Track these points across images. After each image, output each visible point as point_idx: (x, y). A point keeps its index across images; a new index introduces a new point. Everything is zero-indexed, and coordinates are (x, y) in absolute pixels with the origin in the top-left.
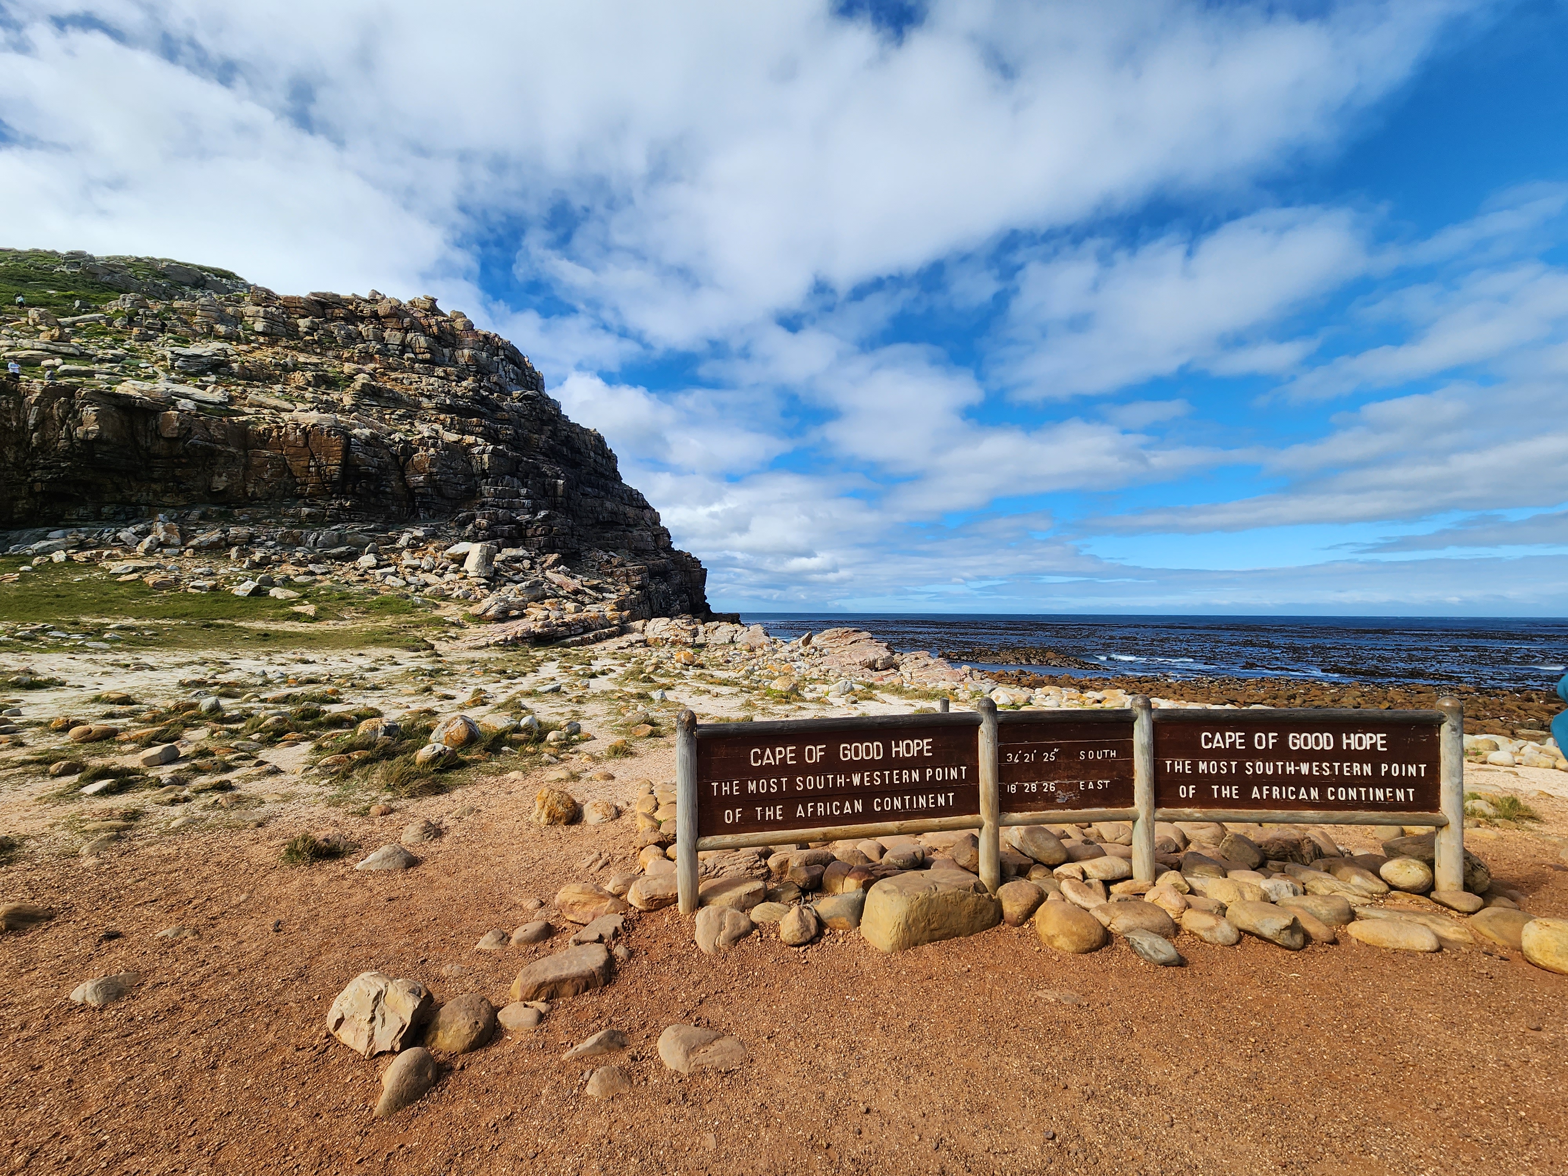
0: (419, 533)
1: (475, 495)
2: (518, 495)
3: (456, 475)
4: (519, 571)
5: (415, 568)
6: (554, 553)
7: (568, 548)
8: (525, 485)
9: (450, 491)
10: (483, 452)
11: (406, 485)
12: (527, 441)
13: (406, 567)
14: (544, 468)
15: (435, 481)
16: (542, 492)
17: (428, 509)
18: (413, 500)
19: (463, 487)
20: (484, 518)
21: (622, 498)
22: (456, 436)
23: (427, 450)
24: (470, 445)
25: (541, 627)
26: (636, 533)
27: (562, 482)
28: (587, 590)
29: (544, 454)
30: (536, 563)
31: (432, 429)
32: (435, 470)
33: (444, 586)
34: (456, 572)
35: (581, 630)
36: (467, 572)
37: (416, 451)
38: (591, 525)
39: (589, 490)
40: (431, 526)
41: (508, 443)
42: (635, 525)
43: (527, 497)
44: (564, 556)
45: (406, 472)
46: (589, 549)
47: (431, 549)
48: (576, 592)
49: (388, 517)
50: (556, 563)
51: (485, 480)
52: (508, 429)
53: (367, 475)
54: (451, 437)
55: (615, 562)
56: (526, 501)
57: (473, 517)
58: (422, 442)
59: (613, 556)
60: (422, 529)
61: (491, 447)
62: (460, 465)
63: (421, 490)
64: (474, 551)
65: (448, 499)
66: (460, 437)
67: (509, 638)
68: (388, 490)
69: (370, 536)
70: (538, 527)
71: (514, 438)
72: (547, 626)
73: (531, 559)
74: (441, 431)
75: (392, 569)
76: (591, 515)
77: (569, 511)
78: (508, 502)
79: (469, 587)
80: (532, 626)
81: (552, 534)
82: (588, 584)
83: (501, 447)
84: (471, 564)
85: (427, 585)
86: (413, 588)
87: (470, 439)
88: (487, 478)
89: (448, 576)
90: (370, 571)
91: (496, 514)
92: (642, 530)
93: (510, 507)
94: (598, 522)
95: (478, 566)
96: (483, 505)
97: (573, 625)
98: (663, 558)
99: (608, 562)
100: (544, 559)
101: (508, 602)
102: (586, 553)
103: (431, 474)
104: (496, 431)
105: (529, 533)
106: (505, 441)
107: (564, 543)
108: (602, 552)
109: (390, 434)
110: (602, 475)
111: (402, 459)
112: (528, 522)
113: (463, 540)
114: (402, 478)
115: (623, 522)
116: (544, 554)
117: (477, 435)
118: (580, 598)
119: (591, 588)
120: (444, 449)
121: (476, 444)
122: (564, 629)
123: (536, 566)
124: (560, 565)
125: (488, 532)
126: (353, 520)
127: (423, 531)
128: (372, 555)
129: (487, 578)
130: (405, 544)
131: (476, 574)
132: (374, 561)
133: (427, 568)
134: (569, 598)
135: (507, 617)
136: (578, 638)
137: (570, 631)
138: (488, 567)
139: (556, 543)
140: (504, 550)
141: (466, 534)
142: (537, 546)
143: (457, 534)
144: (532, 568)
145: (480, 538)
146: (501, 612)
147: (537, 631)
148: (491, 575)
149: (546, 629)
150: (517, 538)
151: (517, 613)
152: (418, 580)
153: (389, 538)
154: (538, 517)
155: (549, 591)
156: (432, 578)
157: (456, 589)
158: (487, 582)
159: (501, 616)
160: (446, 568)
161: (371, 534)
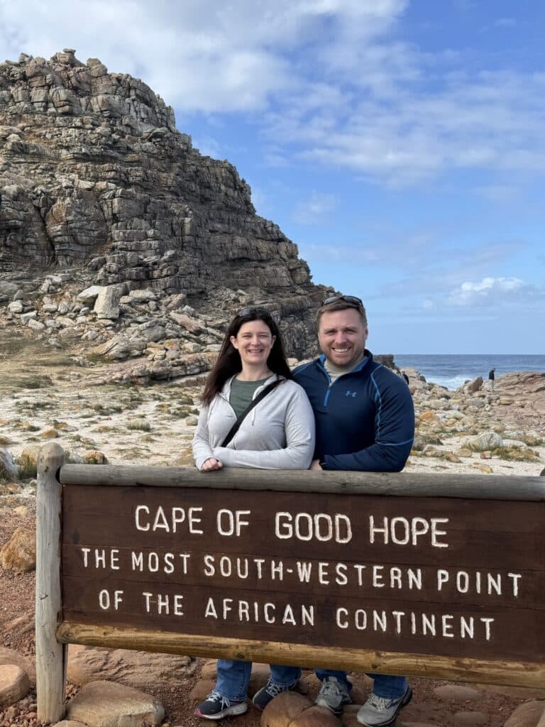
0: (58, 279)
1: (106, 240)
2: (146, 237)
3: (88, 221)
4: (144, 313)
5: (53, 312)
6: (179, 293)
7: (194, 287)
8: (153, 226)
9: (83, 238)
10: (114, 196)
11: (47, 235)
12: (157, 180)
13: (45, 312)
14: (173, 207)
15: (71, 229)
16: (169, 232)
17: (66, 256)
18: (53, 247)
19: (96, 233)
20: (114, 262)
21: (255, 232)
22: (89, 183)
23: (64, 200)
24: (102, 191)
25: (157, 366)
26: (269, 269)
27: (189, 219)
28: (210, 330)
29: (172, 192)
30: (161, 304)
31: (69, 179)
32: (70, 218)
33: (75, 328)
34: (86, 314)
35: (197, 370)
36: (95, 314)
37: (54, 201)
38: (221, 263)
39: (219, 226)
40: (68, 272)
41: (138, 185)
42: (269, 260)
43: (155, 238)
44: (189, 295)
45: (47, 223)
46: (216, 288)
47: (67, 294)
48: (199, 332)
49: (33, 266)
50: (182, 303)
51: (115, 225)
52: (137, 170)
53: (16, 228)
54: (86, 184)
55: (243, 300)
56: (153, 243)
57: (105, 261)
58: (61, 193)
59: (241, 295)
60: (60, 275)
61: (121, 190)
62: (91, 211)
63: (59, 239)
64: (102, 293)
65: (83, 245)
66: (93, 183)
67: (125, 377)
68: (32, 240)
69: (18, 284)
70: (164, 267)
71: (143, 180)
72: (162, 365)
73: (157, 300)
74: (77, 180)
75: (33, 314)
76: (220, 253)
77: (196, 249)
78: (137, 245)
79: (97, 329)
80: (148, 365)
81: (178, 274)
82: (212, 324)
83: (130, 190)
84: (98, 308)
85: (62, 327)
86: (49, 330)
87: (102, 185)
88: (117, 221)
89: (81, 319)
90: (17, 315)
91: (124, 257)
92: (276, 265)
93: (138, 250)
94: (228, 260)
95: (104, 307)
96: (113, 249)
97: (189, 365)
98: (300, 294)
99: (236, 301)
100: (168, 300)
101: (128, 342)
102: (213, 292)
103: (67, 222)
104: (127, 174)
105: (156, 273)
106: (135, 184)
107: (190, 282)
108: (229, 291)
109: (34, 188)
110: (234, 209)
111: (43, 210)
112: (155, 263)
113: (95, 284)
114: (44, 228)
115: (254, 258)
116: (170, 295)
117: (109, 180)
118: (202, 337)
119: (213, 328)
120: (79, 198)
121: (107, 189)
122: (179, 368)
123: (160, 307)
124: (185, 305)
125: (117, 276)
126: (5, 271)
127: (61, 277)
128: (19, 301)
129: (113, 319)
130: (46, 290)
131: (103, 316)
132: (21, 306)
133: (62, 311)
134: (191, 338)
135: (128, 356)
136: (193, 378)
137: (186, 371)
138: (114, 309)
139: (181, 283)
140: (132, 293)
141: (98, 279)
142: (163, 287)
143: (90, 279)
144: (158, 309)
145: (110, 281)
146: (122, 352)
147: (151, 371)
148: (117, 316)
149: (160, 369)
150: (144, 280)
151: (137, 353)
152: (55, 323)
153: (33, 285)
154: (165, 257)
155: (170, 331)
156: (66, 321)
157: (86, 331)
158: (113, 323)
159: (121, 356)
160: (78, 311)
161: (19, 282)
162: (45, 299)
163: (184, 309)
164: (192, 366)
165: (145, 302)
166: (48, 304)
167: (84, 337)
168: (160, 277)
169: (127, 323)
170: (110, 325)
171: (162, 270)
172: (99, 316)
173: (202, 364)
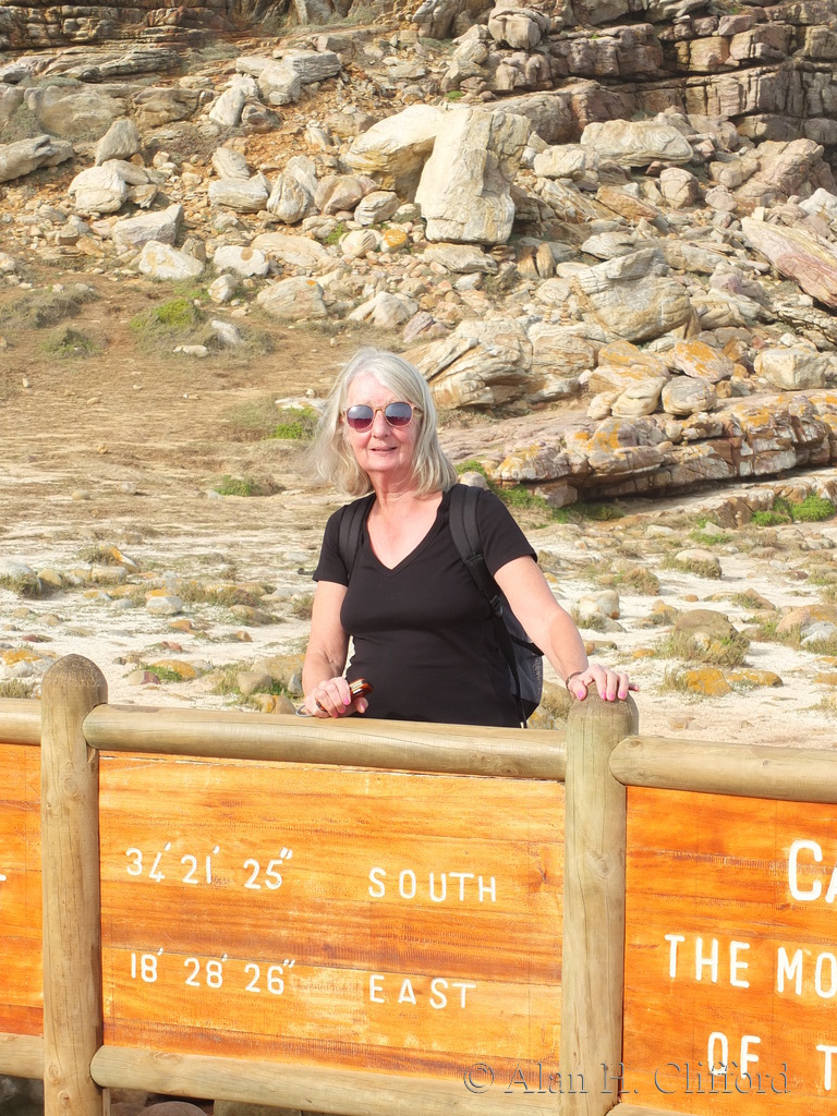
0: (281, 73)
5: (248, 213)
13: (216, 209)
25: (612, 440)
30: (713, 181)
33: (327, 280)
34: (379, 222)
40: (330, 43)
50: (801, 180)
60: (293, 56)
72: (626, 438)
73: (699, 167)
79: (416, 283)
80: (570, 437)
84: (432, 195)
85: (274, 273)
95: (452, 195)
97: (748, 439)
100: (747, 163)
105: (704, 52)
113: (437, 92)
122: (704, 449)
124: (814, 189)
125: (535, 60)
126: (66, 40)
127: (296, 63)
128: (115, 163)
129: (487, 247)
130: (228, 119)
131: (450, 231)
132: (118, 187)
133: (283, 208)
134: (808, 325)
135: (514, 399)
136: (761, 493)
137: (734, 463)
138: (490, 201)
139: (813, 95)
140: (591, 131)
141: (453, 73)
142: (730, 109)
143: (420, 72)
144: (697, 199)
145: (503, 83)
146: (489, 383)
147: (577, 461)
148: (504, 232)
149: (618, 452)
150: (652, 78)
151: (553, 386)
152: (246, 257)
153: (178, 98)
155: (725, 296)
156: (297, 247)
157: (368, 291)
158: (485, 260)
159: (487, 397)
160: (348, 208)
161: (122, 85)
162: (223, 159)
163: (807, 205)
164: (763, 445)
165: (643, 170)
166: (230, 179)
167: (357, 315)
168: (717, 67)
169: (543, 260)
170: (470, 270)
171: (728, 38)
172: (433, 231)
173: (809, 434)
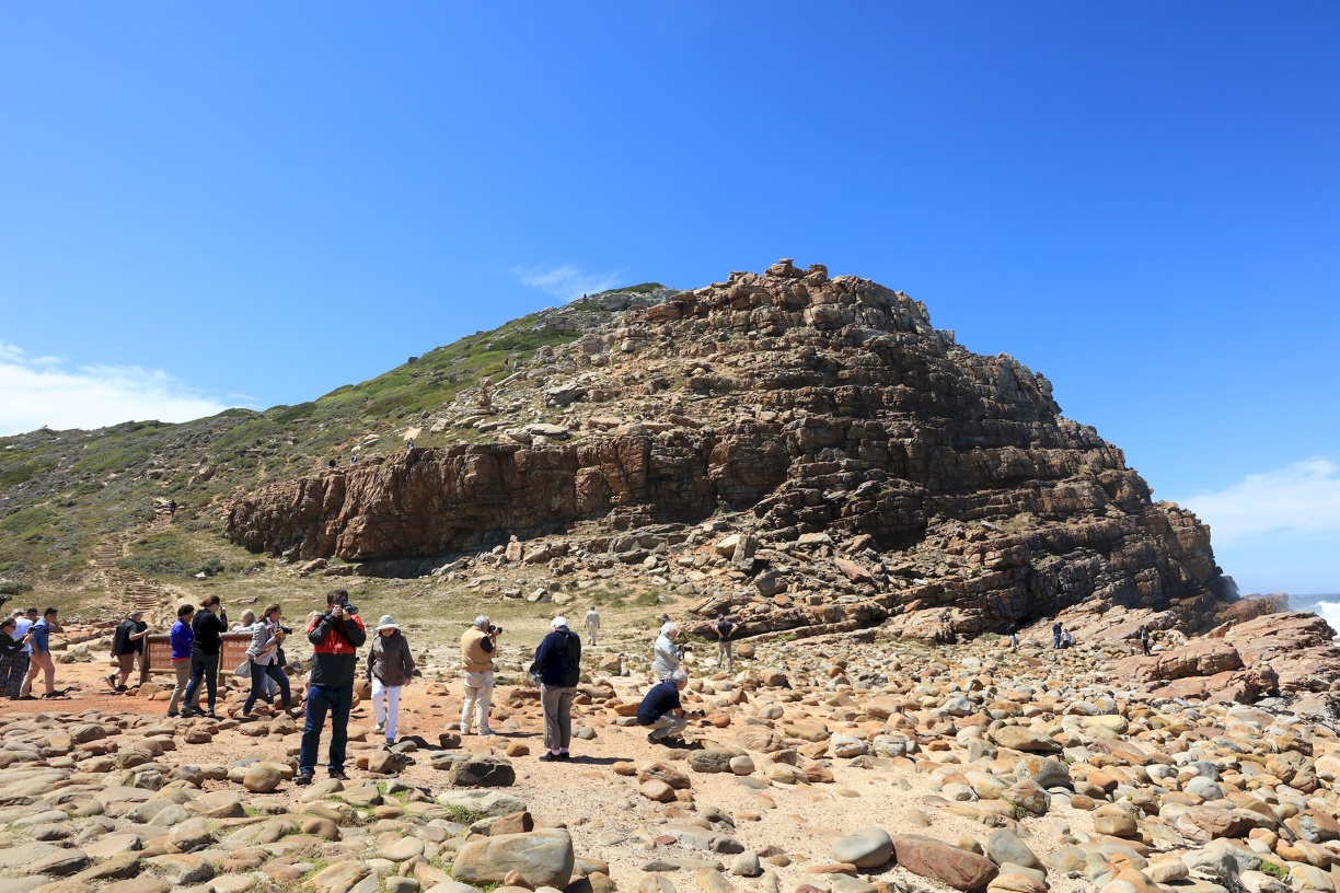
0: (709, 527)
2: (838, 467)
3: (760, 458)
5: (687, 566)
6: (866, 533)
9: (752, 478)
11: (706, 479)
12: (875, 397)
14: (894, 428)
15: (737, 469)
19: (771, 470)
22: (775, 413)
23: (730, 438)
24: (785, 422)
27: (914, 439)
29: (896, 408)
30: (836, 548)
31: (750, 412)
32: (733, 458)
34: (719, 567)
36: (729, 566)
37: (720, 440)
42: (1063, 476)
45: (709, 466)
47: (712, 544)
49: (686, 515)
54: (767, 417)
55: (969, 534)
56: (845, 474)
58: (731, 430)
60: (714, 522)
63: (722, 482)
66: (779, 413)
70: (854, 503)
73: (833, 544)
74: (759, 412)
75: (664, 569)
78: (821, 479)
85: (684, 582)
86: (669, 587)
87: (788, 413)
88: (802, 454)
89: (712, 572)
90: (646, 572)
91: (800, 496)
93: (822, 486)
95: (736, 558)
96: (789, 487)
100: (850, 542)
102: (935, 527)
103: (731, 463)
104: (831, 395)
105: (840, 512)
109: (699, 428)
111: (704, 453)
112: (842, 500)
114: (706, 471)
115: (1037, 473)
116: (854, 536)
117: (801, 406)
121: (793, 418)
123: (834, 552)
124: (866, 549)
129: (745, 571)
131: (735, 568)
133: (697, 564)
138: (746, 560)
140: (801, 537)
144: (830, 554)
152: (680, 578)
154: (858, 491)
160: (712, 564)
162: (686, 552)
163: (864, 553)
165: (815, 547)
166: (686, 557)
170: (738, 578)
171: (850, 507)
172: (732, 568)
